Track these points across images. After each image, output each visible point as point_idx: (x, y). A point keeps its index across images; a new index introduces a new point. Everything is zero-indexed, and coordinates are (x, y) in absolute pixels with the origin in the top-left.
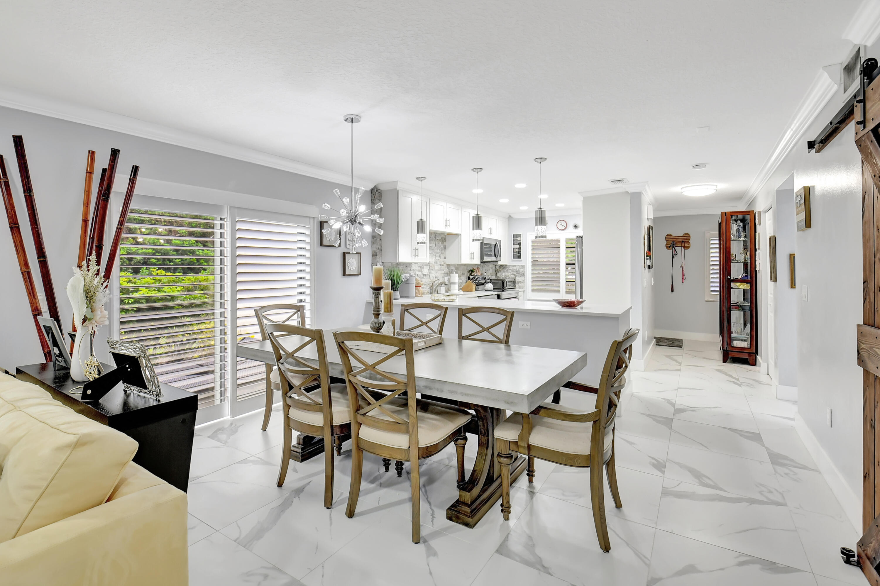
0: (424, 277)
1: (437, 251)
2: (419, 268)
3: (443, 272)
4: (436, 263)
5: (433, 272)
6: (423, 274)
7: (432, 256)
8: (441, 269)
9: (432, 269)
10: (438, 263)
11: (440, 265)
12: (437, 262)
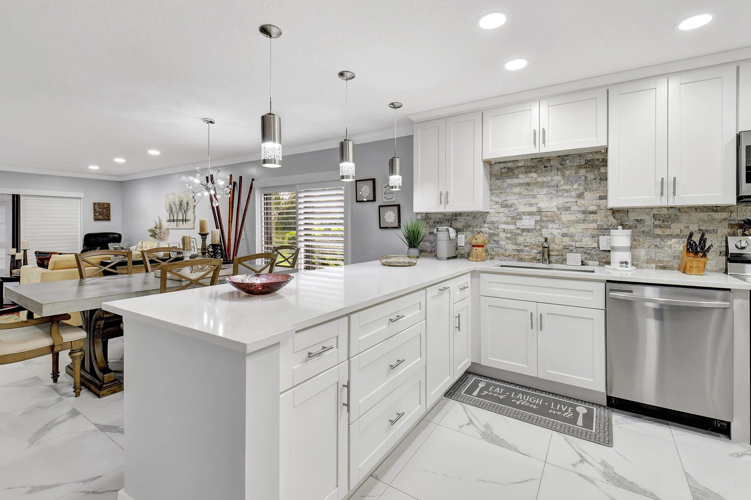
0: (524, 234)
1: (568, 187)
2: (509, 220)
3: (594, 226)
4: (567, 209)
5: (550, 225)
6: (518, 228)
7: (551, 198)
8: (584, 220)
9: (553, 221)
10: (574, 208)
11: (584, 212)
12: (570, 207)
